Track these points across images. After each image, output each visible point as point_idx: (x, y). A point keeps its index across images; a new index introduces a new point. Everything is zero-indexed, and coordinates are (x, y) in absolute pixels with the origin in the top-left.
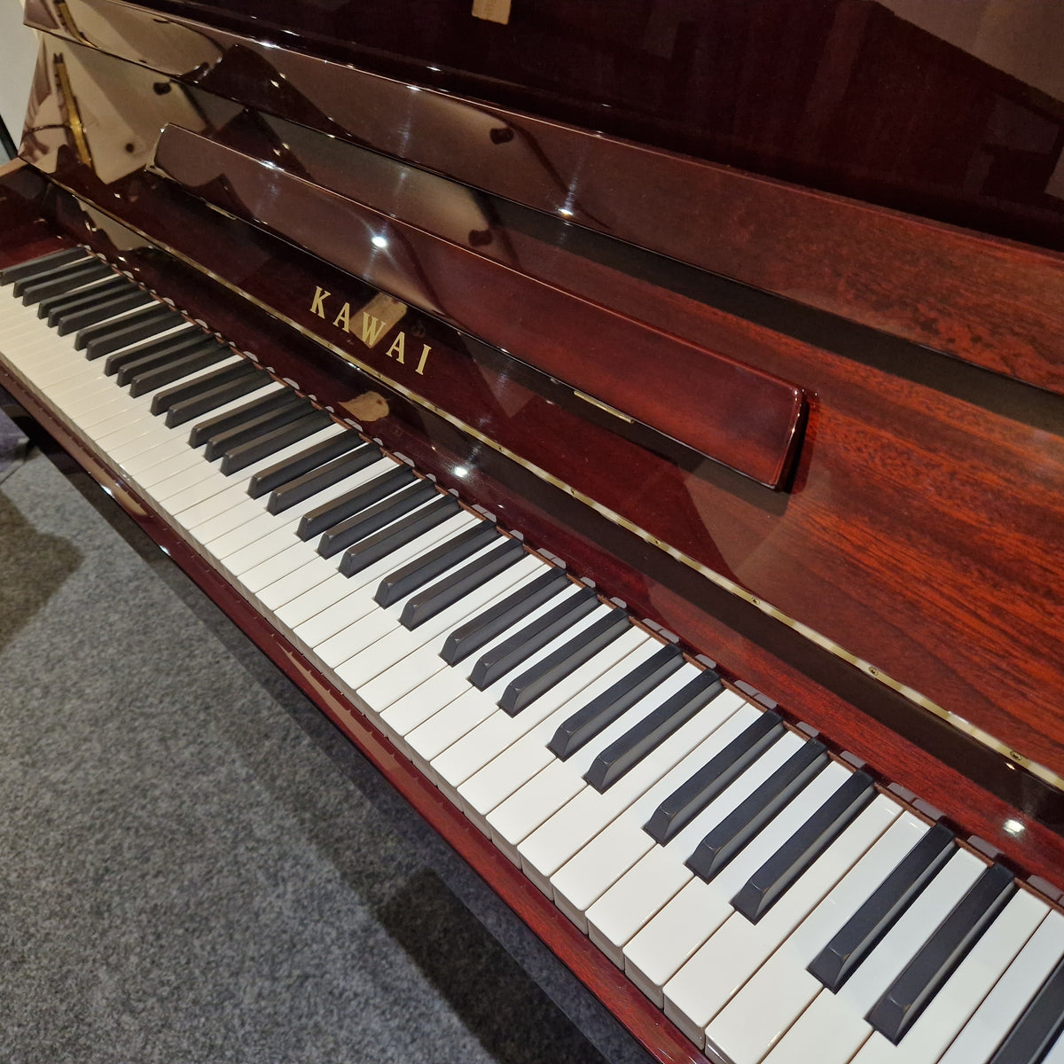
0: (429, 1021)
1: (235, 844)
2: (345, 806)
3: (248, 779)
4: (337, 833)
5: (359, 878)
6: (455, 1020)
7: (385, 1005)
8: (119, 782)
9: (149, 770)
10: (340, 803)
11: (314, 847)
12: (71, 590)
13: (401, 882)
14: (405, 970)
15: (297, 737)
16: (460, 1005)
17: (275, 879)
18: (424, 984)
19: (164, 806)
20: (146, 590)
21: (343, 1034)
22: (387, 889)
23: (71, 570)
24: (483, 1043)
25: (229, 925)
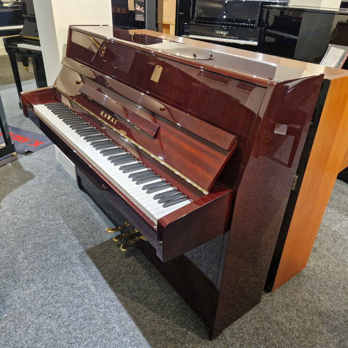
0: (91, 269)
1: (57, 234)
2: (84, 231)
3: (63, 223)
4: (80, 236)
5: (83, 244)
6: (97, 270)
7: (82, 266)
8: (33, 220)
9: (41, 219)
10: (83, 231)
11: (75, 237)
12: (30, 183)
13: (92, 246)
14: (88, 260)
15: (76, 218)
16: (99, 268)
17: (64, 241)
18: (92, 263)
19: (43, 225)
20: (48, 185)
21: (72, 269)
22: (89, 247)
23: (31, 179)
24: (102, 274)
25: (52, 248)
